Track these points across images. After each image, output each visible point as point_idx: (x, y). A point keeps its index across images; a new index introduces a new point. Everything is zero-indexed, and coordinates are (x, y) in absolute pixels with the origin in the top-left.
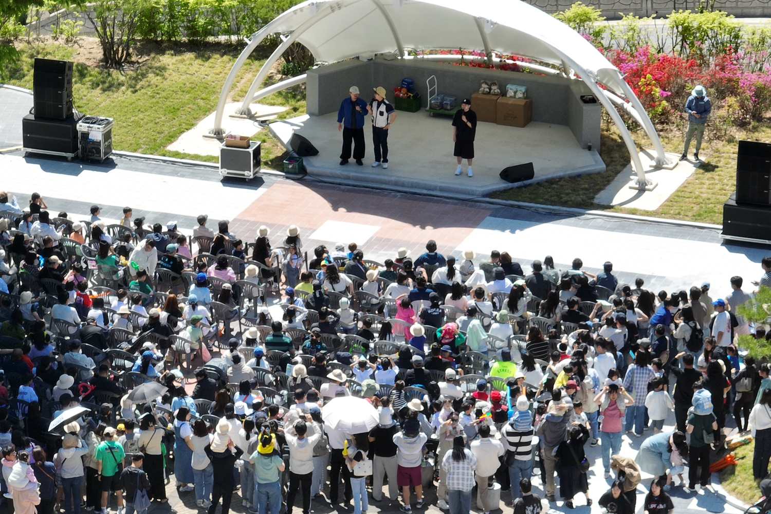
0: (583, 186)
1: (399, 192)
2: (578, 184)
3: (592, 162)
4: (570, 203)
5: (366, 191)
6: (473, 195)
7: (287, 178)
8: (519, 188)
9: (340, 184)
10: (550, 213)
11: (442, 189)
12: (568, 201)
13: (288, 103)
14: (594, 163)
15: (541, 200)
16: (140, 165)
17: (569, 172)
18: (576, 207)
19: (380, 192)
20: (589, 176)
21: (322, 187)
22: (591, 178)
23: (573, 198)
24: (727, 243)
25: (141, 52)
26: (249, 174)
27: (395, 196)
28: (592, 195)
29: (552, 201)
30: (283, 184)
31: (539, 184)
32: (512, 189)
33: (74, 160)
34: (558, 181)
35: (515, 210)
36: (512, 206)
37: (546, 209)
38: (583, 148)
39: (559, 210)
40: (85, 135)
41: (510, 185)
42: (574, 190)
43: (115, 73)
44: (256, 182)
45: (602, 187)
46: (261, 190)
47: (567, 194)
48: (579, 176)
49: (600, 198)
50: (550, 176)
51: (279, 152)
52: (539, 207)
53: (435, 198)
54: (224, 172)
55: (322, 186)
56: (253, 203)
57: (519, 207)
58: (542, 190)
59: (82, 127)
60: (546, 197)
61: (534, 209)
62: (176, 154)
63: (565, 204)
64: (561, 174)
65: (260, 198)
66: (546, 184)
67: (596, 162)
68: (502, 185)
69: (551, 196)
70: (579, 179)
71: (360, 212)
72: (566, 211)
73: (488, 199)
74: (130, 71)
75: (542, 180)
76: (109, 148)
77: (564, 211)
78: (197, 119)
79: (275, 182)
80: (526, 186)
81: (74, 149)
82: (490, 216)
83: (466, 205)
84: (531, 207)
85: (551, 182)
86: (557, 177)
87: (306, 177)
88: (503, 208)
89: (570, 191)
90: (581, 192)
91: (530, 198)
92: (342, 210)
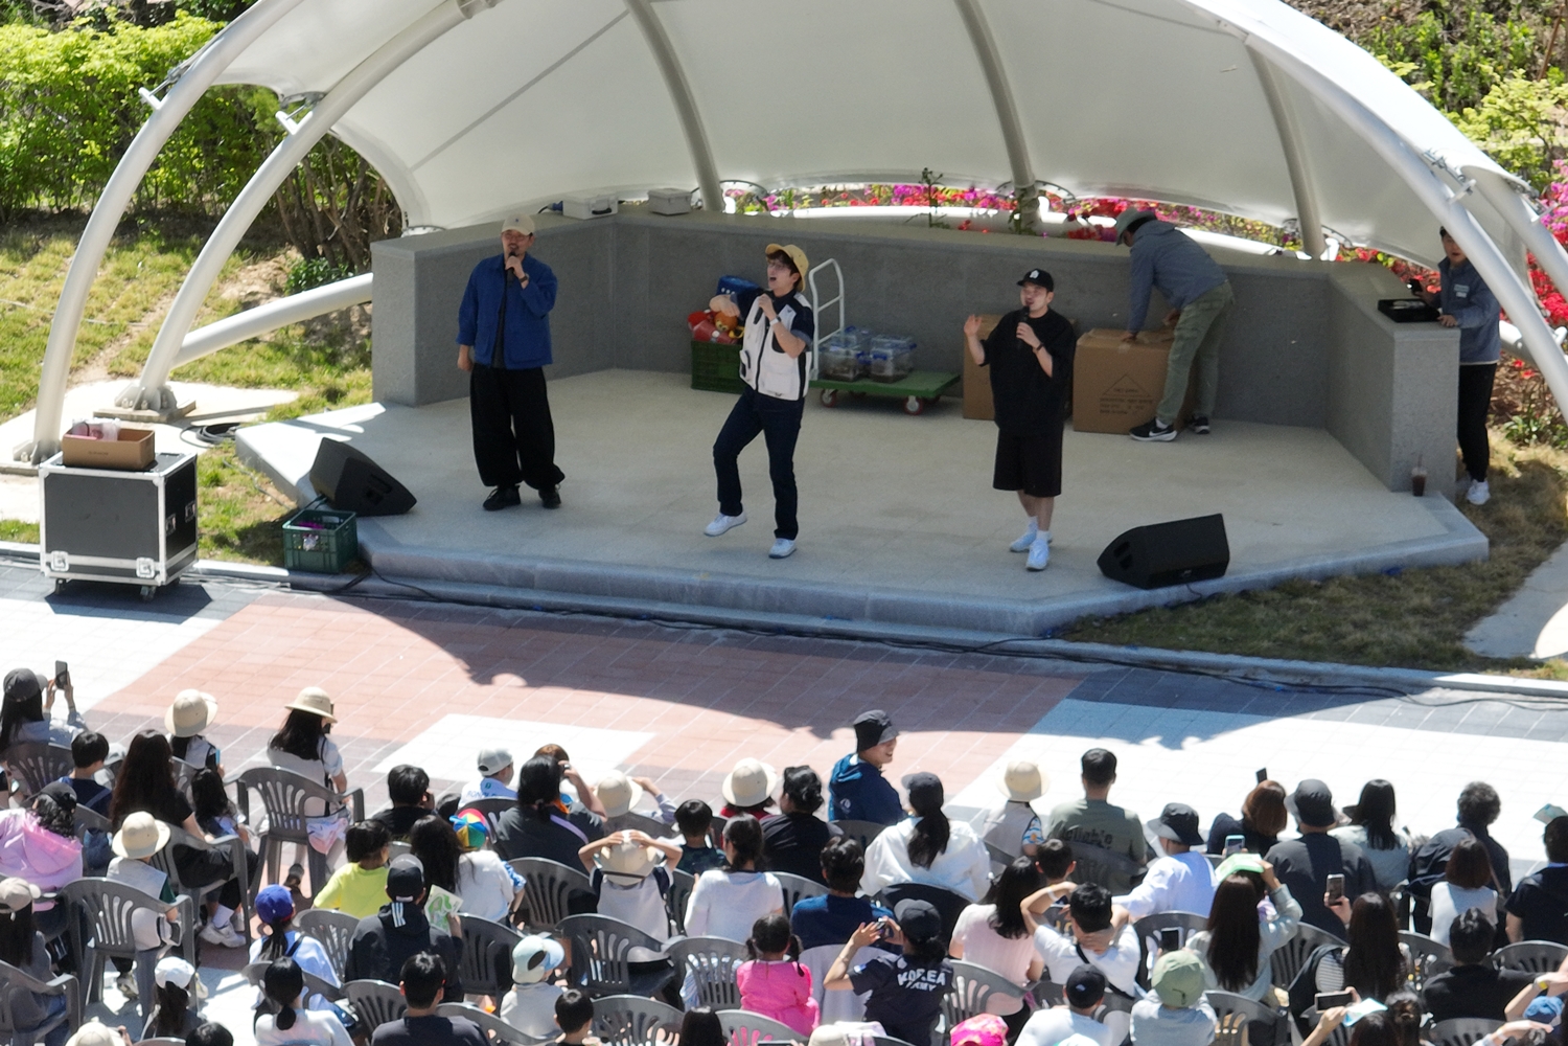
0: (1415, 601)
1: (719, 625)
2: (1394, 598)
3: (1436, 529)
4: (1377, 650)
5: (594, 625)
6: (1001, 630)
7: (296, 587)
8: (1176, 607)
9: (495, 604)
10: (1303, 688)
11: (882, 613)
12: (1366, 645)
13: (310, 379)
14: (1445, 531)
15: (1266, 644)
17: (1356, 557)
18: (1400, 665)
19: (645, 629)
20: (1429, 571)
21: (427, 615)
22: (1438, 580)
23: (1384, 636)
26: (151, 570)
27: (704, 641)
28: (1451, 628)
29: (1305, 647)
30: (282, 605)
31: (1247, 595)
32: (1146, 610)
34: (1319, 588)
35: (1165, 679)
36: (1154, 665)
37: (1287, 672)
38: (1395, 489)
39: (1338, 676)
41: (1140, 597)
42: (1384, 614)
45: (1486, 606)
47: (1361, 626)
48: (1393, 571)
49: (1483, 635)
50: (1287, 569)
51: (271, 507)
52: (1256, 668)
53: (859, 644)
54: (60, 564)
55: (429, 611)
56: (163, 664)
57: (1182, 668)
58: (1260, 613)
60: (1282, 633)
61: (1241, 673)
64: (1327, 562)
65: (191, 647)
66: (1277, 596)
67: (1450, 527)
68: (1111, 596)
69: (1301, 632)
70: (1393, 581)
71: (575, 686)
72: (1365, 678)
73: (1059, 645)
75: (1258, 582)
77: (1356, 677)
79: (252, 600)
80: (1200, 602)
82: (1076, 695)
83: (980, 664)
84: (1227, 668)
86: (1310, 574)
87: (366, 584)
88: (1120, 674)
89: (1369, 617)
90: (1411, 620)
91: (1223, 640)
92: (508, 683)
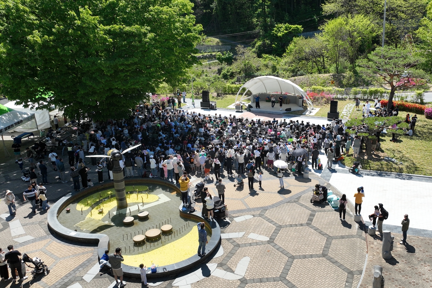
1: (267, 113)
3: (301, 109)
5: (261, 113)
7: (247, 111)
9: (257, 112)
10: (295, 116)
11: (275, 112)
13: (248, 101)
15: (293, 114)
16: (221, 110)
17: (297, 110)
18: (299, 115)
19: (264, 113)
22: (301, 111)
24: (328, 120)
25: (223, 95)
26: (240, 111)
28: (302, 113)
31: (292, 112)
32: (287, 112)
33: (209, 109)
36: (287, 115)
38: (299, 107)
40: (211, 104)
42: (299, 113)
43: (219, 97)
44: (242, 112)
46: (243, 113)
48: (299, 110)
51: (246, 108)
53: (274, 114)
54: (236, 110)
55: (254, 112)
56: (241, 115)
57: (289, 115)
59: (211, 103)
62: (228, 108)
63: (297, 114)
69: (295, 113)
71: (260, 116)
73: (283, 114)
74: (221, 97)
76: (216, 107)
77: (297, 116)
78: (232, 104)
79: (245, 112)
80: (290, 112)
81: (210, 107)
82: (284, 116)
85: (294, 111)
87: (251, 111)
91: (291, 114)
92: (257, 116)
